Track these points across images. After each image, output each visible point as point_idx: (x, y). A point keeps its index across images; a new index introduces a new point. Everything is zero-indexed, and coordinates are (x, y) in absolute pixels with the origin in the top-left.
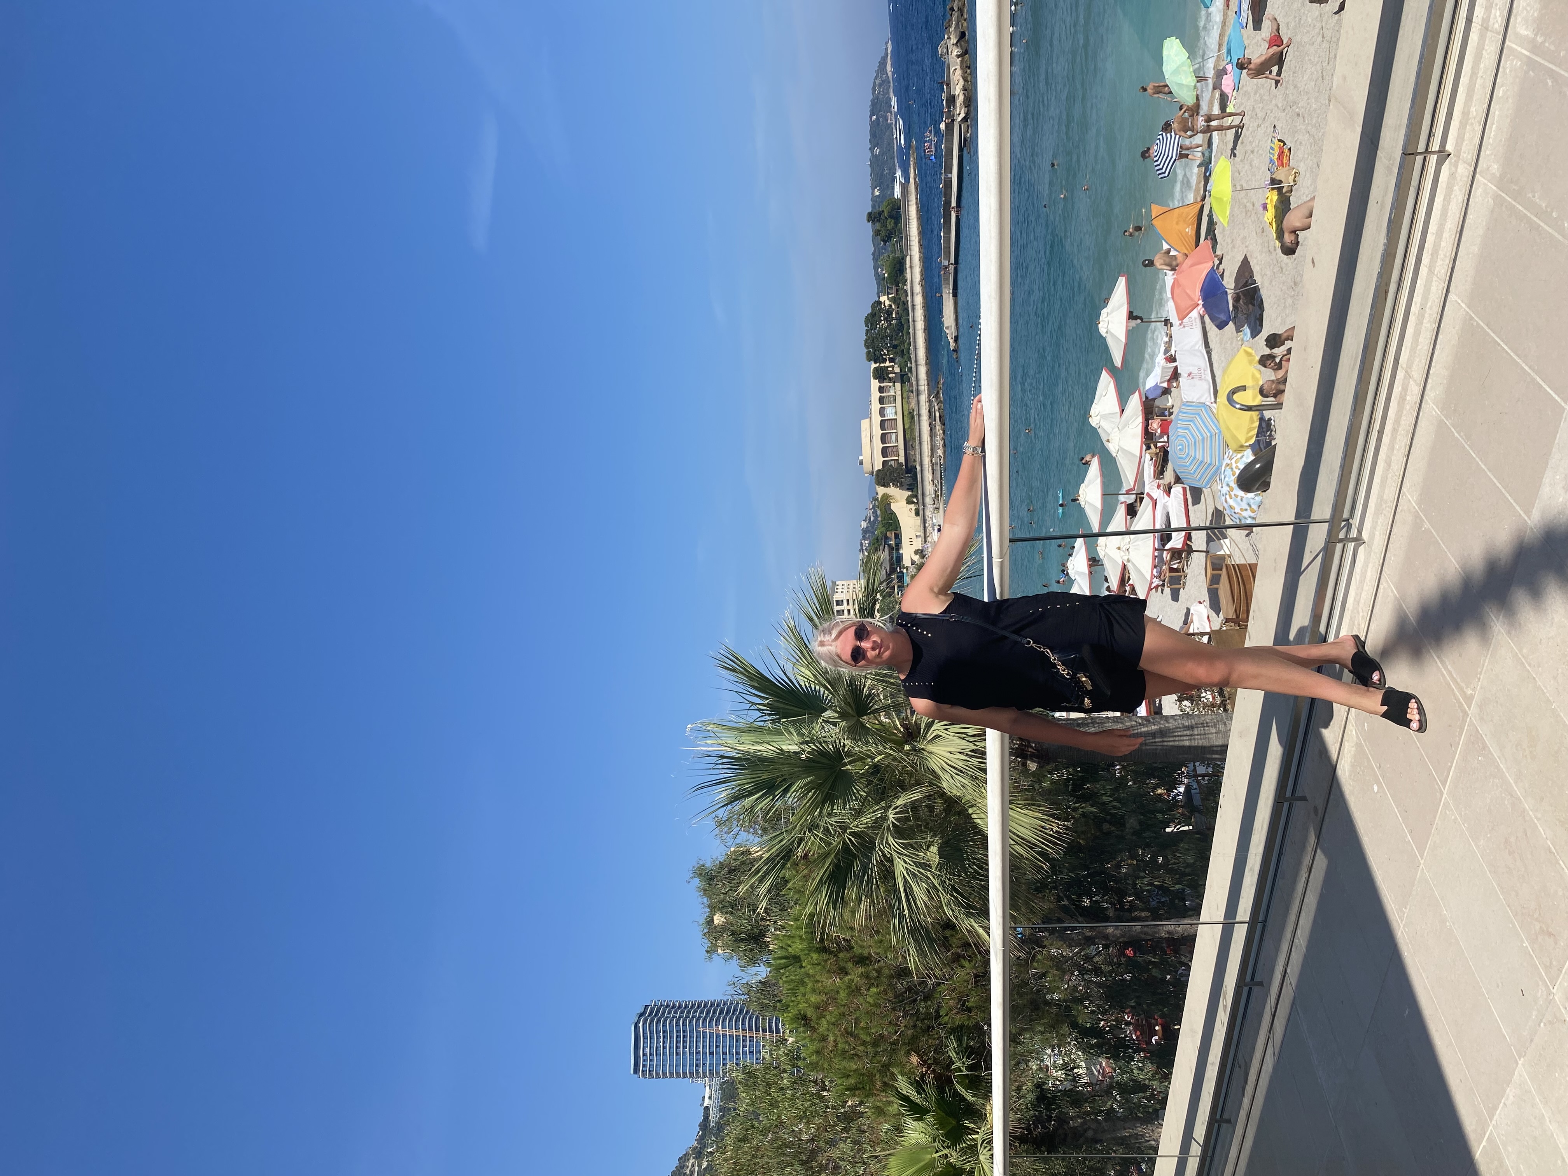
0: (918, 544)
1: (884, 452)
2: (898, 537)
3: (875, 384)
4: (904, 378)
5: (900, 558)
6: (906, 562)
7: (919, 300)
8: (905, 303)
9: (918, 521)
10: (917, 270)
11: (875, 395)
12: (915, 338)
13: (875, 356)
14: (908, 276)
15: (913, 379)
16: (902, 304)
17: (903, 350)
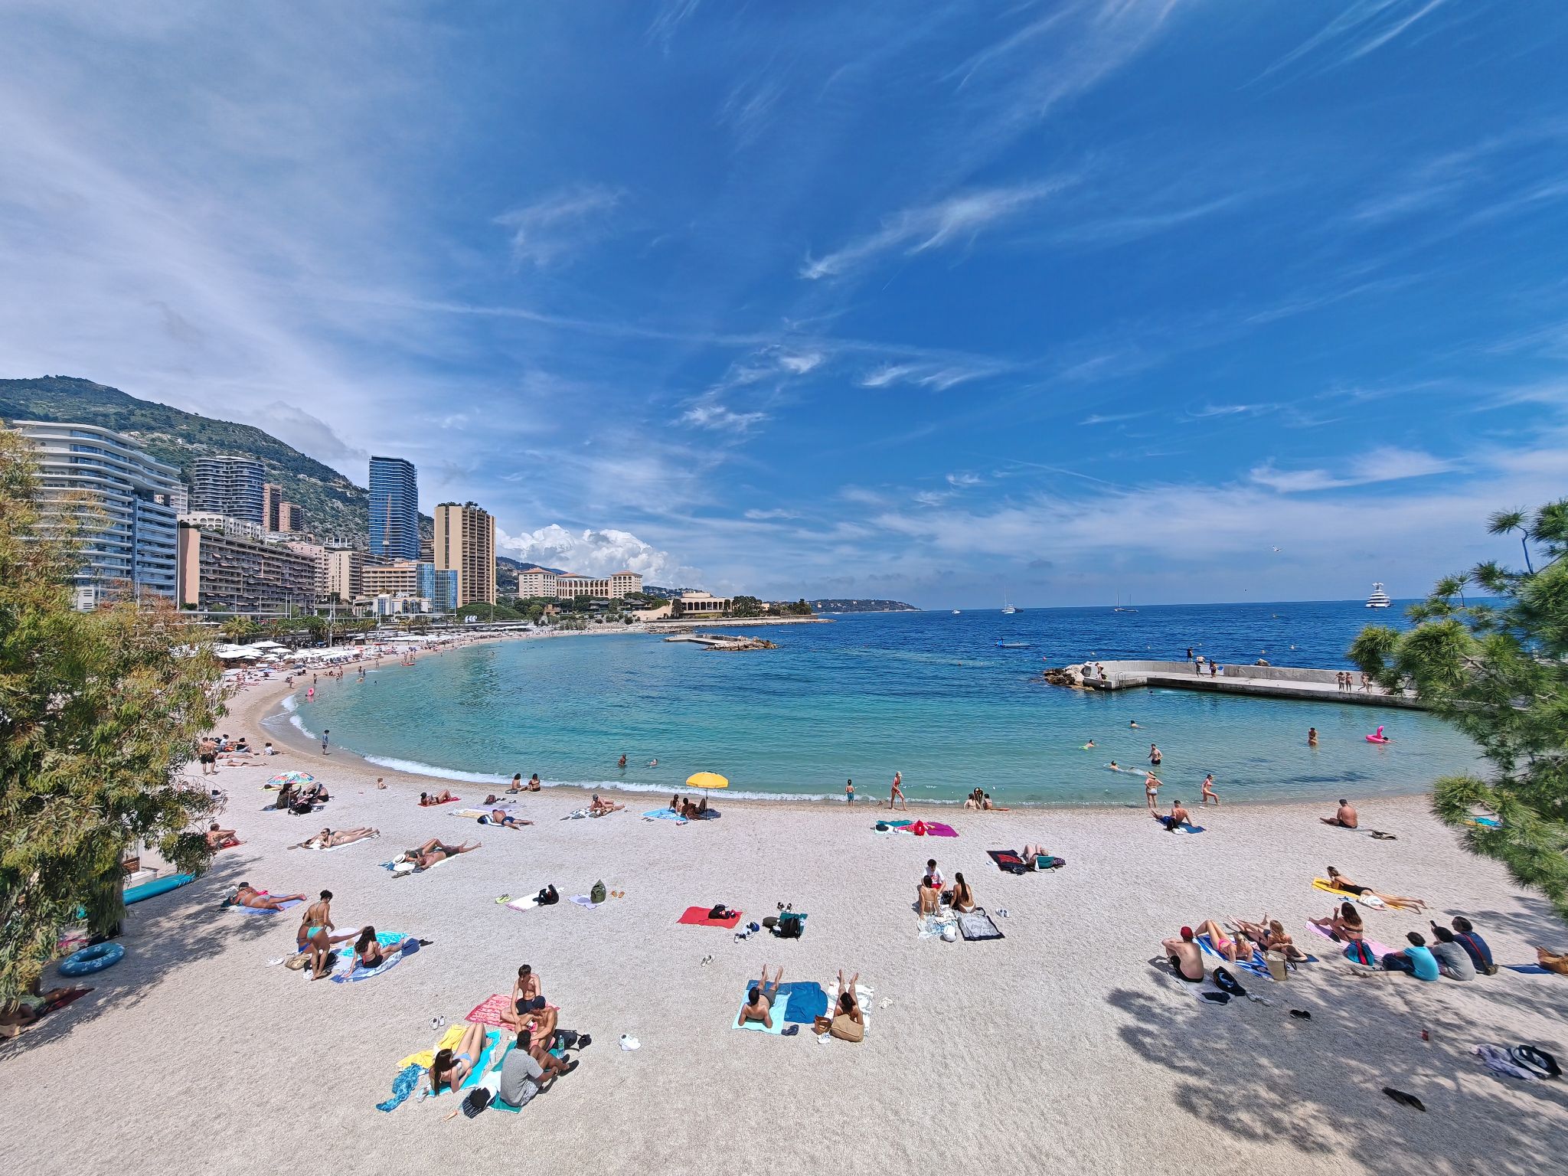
0: (643, 618)
1: (690, 604)
2: (649, 609)
3: (723, 601)
4: (725, 614)
5: (637, 609)
6: (635, 613)
7: (759, 622)
8: (759, 615)
9: (655, 619)
10: (773, 622)
11: (718, 600)
12: (742, 619)
13: (737, 600)
14: (771, 617)
15: (724, 618)
16: (761, 612)
17: (737, 614)
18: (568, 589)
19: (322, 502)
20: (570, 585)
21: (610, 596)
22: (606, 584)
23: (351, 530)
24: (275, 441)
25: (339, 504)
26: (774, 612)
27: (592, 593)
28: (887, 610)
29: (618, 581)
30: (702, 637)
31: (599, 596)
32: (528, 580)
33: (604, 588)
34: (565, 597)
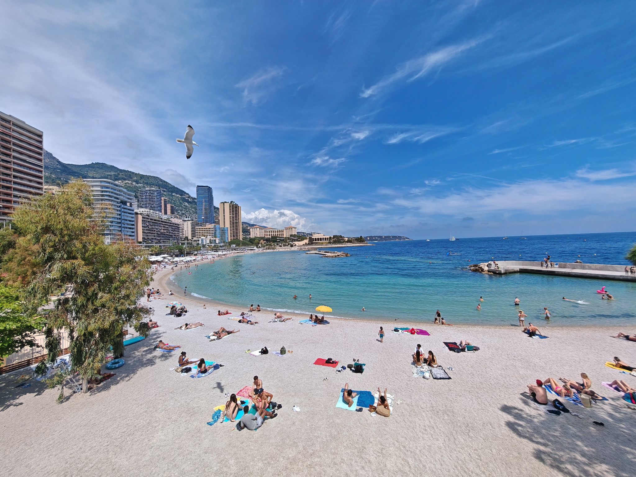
0: (297, 245)
7: (344, 245)
13: (334, 237)
14: (348, 244)
16: (344, 242)
17: (335, 242)
18: (269, 233)
19: (181, 203)
20: (269, 232)
21: (285, 236)
22: (283, 231)
23: (191, 213)
24: (164, 182)
25: (186, 204)
26: (349, 241)
27: (277, 235)
28: (397, 240)
29: (287, 230)
30: (320, 252)
31: (280, 236)
32: (254, 231)
33: (282, 233)
34: (267, 237)
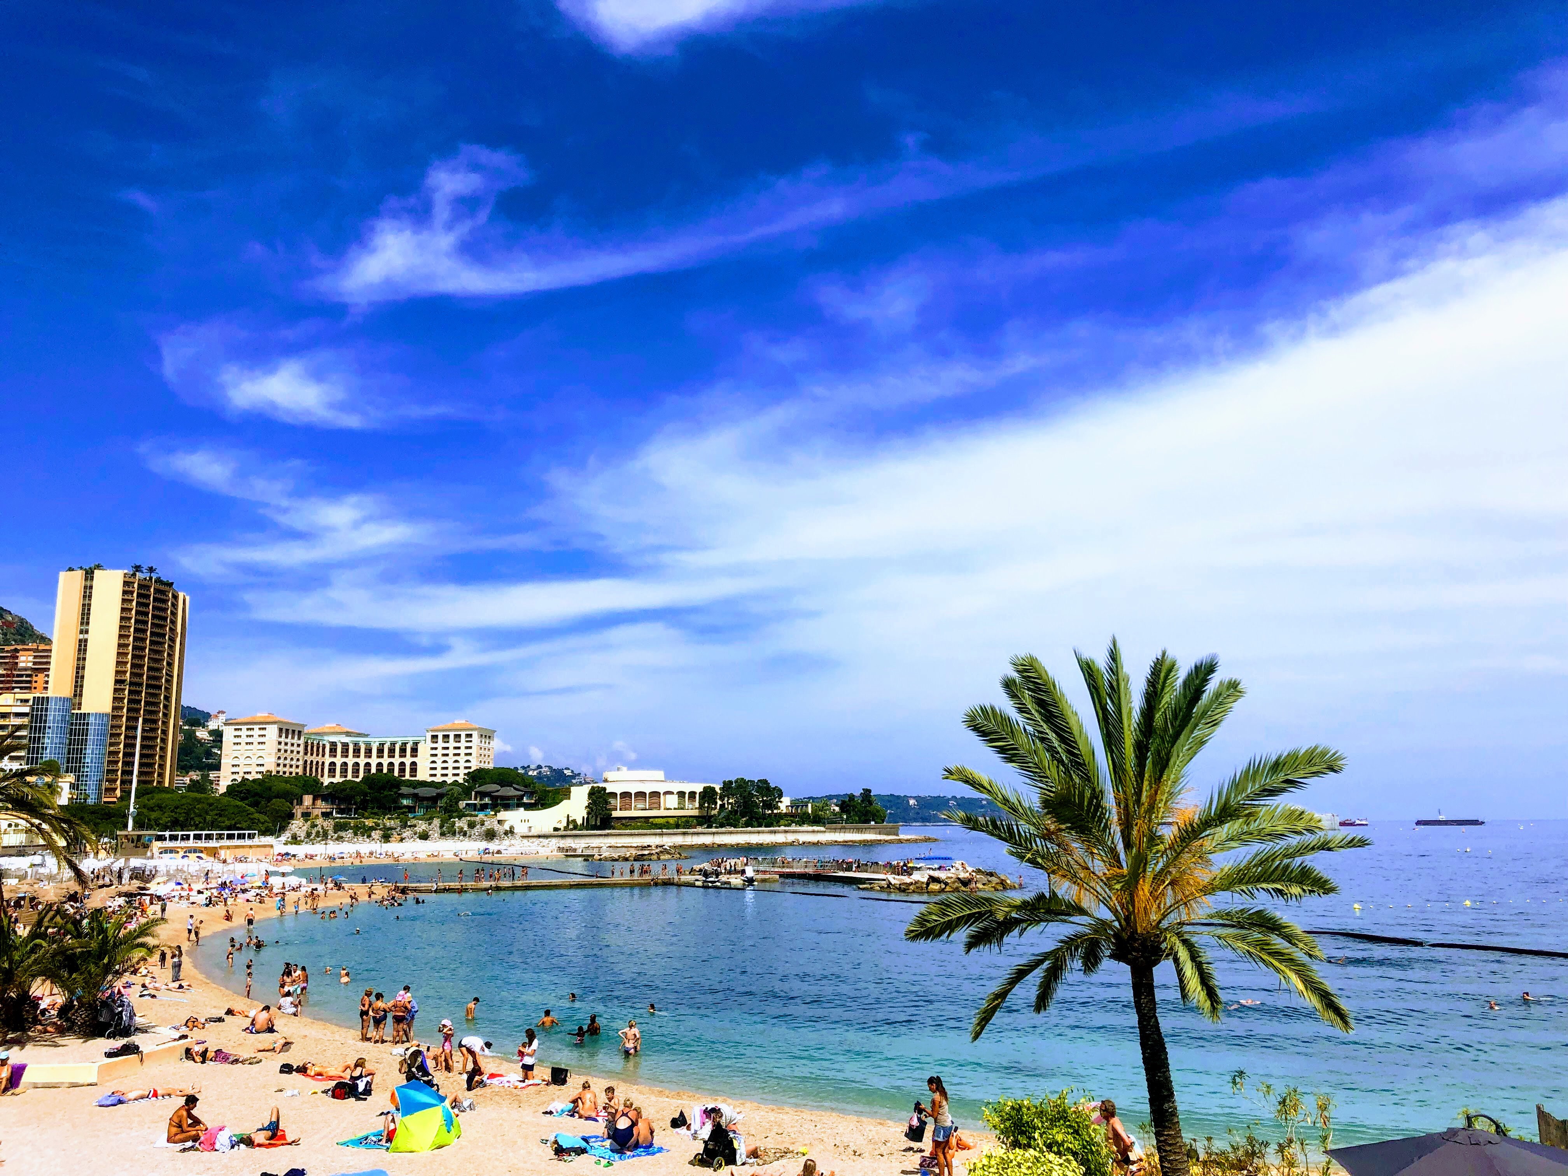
0: (521, 829)
1: (626, 795)
2: (530, 807)
3: (699, 788)
4: (702, 819)
5: (507, 807)
6: (502, 815)
8: (779, 824)
9: (549, 830)
11: (687, 788)
12: (741, 832)
13: (727, 786)
15: (700, 829)
17: (730, 821)
18: (328, 760)
20: (333, 751)
21: (434, 777)
22: (414, 751)
26: (805, 815)
31: (397, 777)
32: (244, 740)
33: (408, 760)
